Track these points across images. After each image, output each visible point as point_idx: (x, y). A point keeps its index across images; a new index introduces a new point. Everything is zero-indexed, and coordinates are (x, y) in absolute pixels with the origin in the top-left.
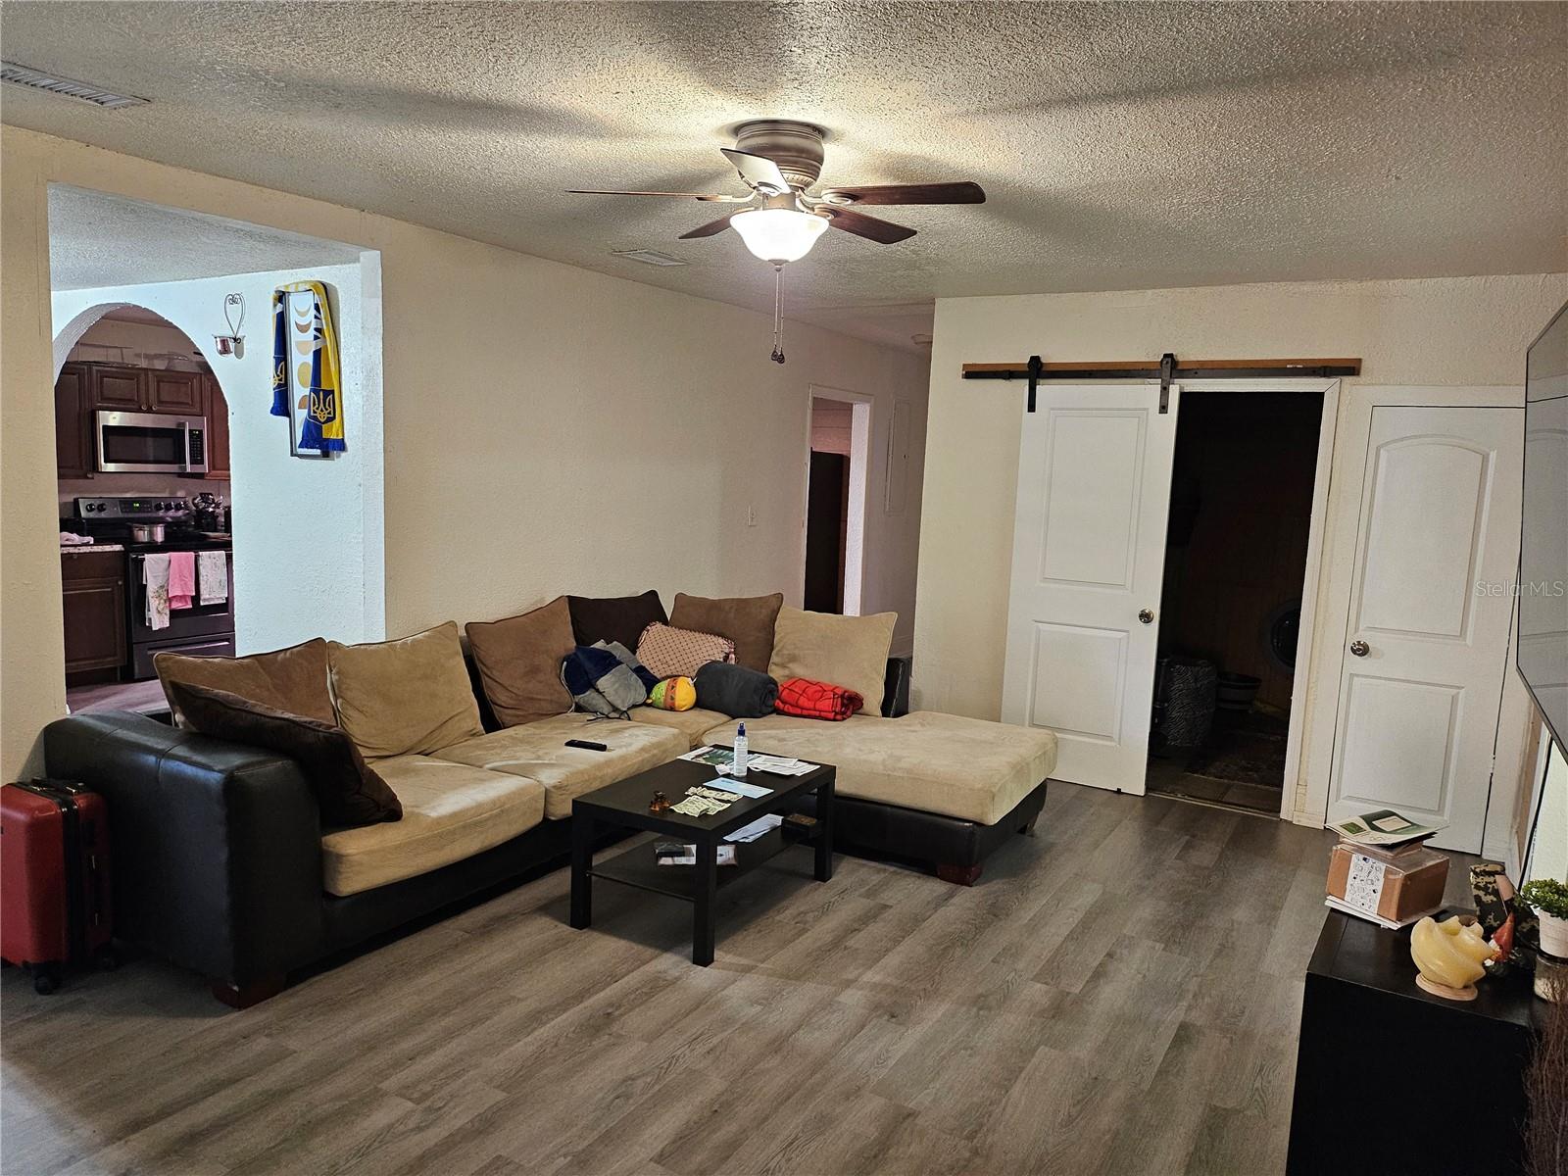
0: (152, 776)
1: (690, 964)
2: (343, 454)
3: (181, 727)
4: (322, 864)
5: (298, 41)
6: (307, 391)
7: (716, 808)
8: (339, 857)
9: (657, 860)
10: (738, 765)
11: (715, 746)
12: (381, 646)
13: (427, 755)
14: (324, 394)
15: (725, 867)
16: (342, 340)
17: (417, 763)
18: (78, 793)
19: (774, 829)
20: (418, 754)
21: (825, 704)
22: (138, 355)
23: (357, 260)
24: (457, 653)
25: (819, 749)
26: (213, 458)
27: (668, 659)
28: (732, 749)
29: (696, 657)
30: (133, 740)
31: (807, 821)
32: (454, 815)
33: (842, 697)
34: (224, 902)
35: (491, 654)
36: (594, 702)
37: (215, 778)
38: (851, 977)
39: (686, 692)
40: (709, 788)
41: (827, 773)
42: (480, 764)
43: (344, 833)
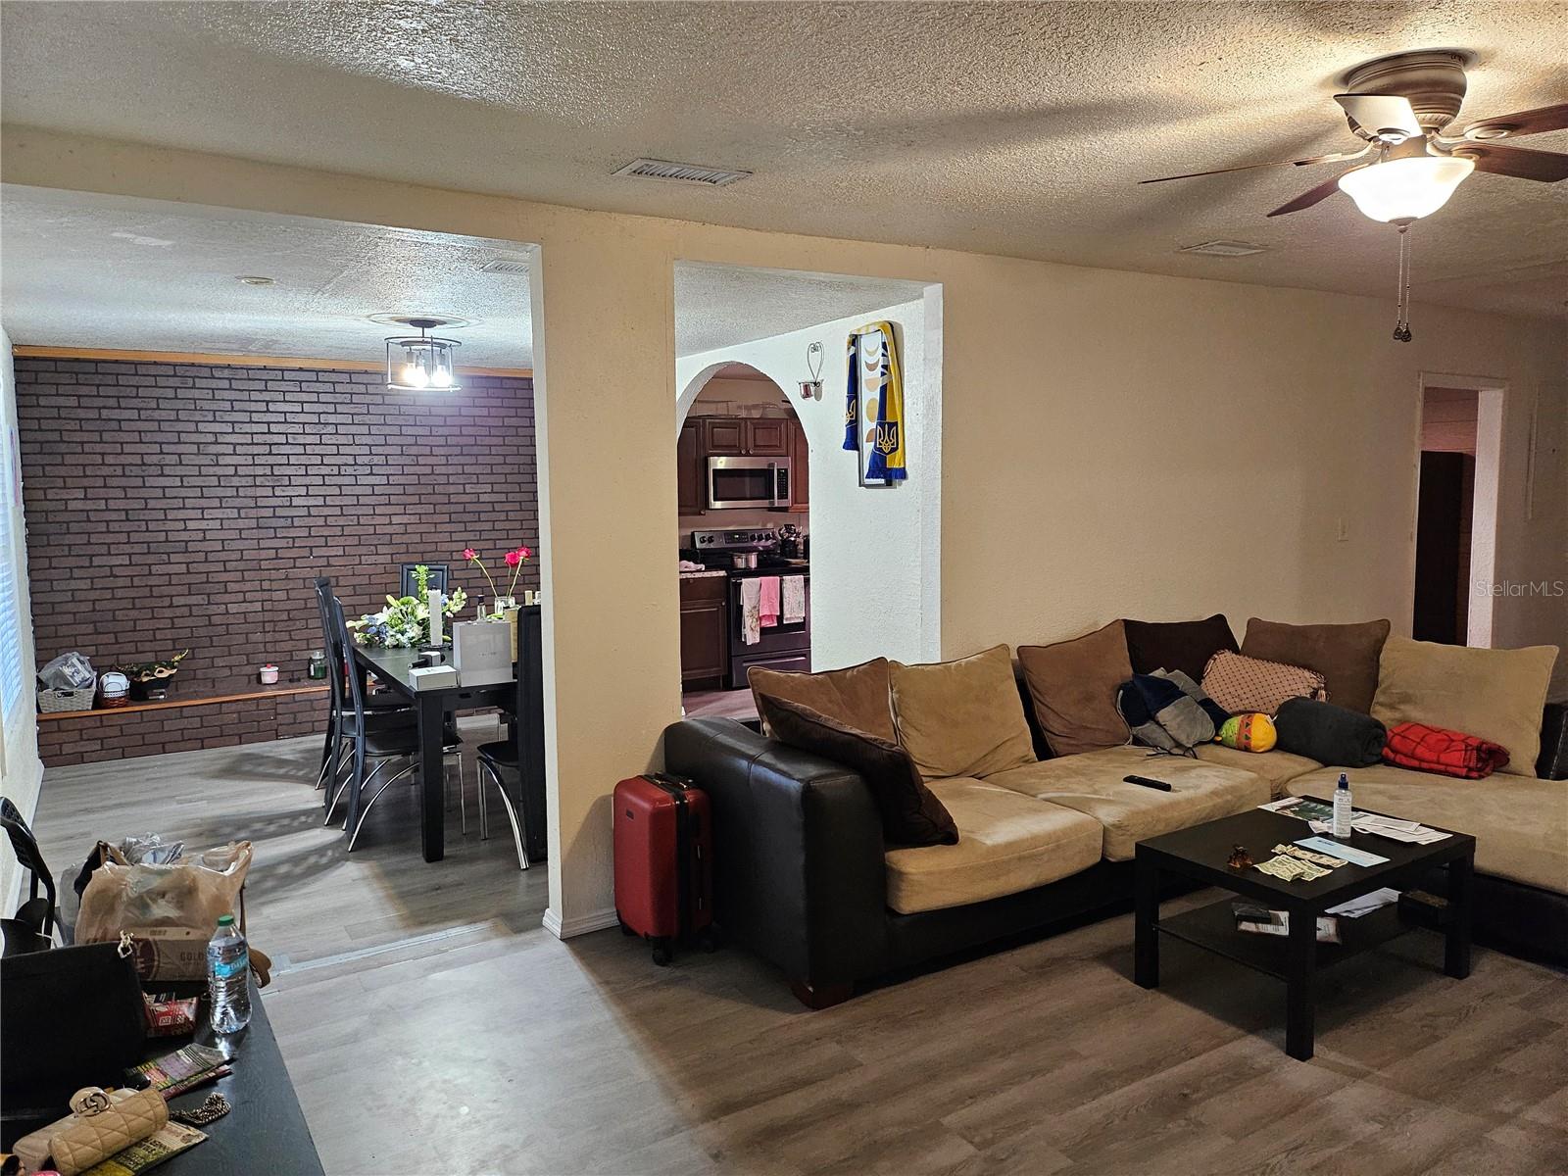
0: (744, 779)
1: (1283, 1054)
2: (904, 482)
3: (768, 735)
4: (885, 879)
5: (877, 84)
6: (874, 425)
7: (1313, 873)
8: (901, 874)
9: (1237, 926)
10: (1339, 822)
11: (1305, 798)
12: (937, 667)
13: (980, 779)
14: (888, 425)
15: (1326, 945)
16: (906, 374)
17: (971, 787)
18: (688, 789)
19: (1388, 905)
20: (972, 776)
21: (1455, 757)
22: (739, 407)
23: (921, 296)
24: (1010, 677)
25: (1449, 813)
26: (796, 492)
27: (1241, 692)
28: (1331, 804)
29: (1276, 692)
30: (729, 744)
31: (1434, 901)
32: (1009, 845)
33: (1478, 749)
34: (800, 904)
35: (1043, 677)
36: (1154, 736)
37: (794, 786)
38: (1508, 1109)
39: (1263, 731)
40: (1302, 848)
41: (1461, 847)
42: (1032, 793)
43: (905, 850)
